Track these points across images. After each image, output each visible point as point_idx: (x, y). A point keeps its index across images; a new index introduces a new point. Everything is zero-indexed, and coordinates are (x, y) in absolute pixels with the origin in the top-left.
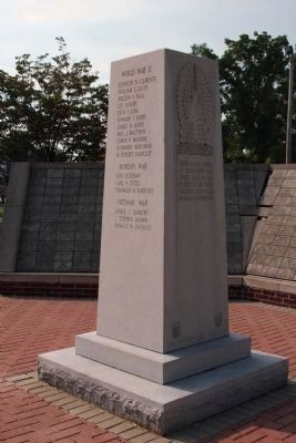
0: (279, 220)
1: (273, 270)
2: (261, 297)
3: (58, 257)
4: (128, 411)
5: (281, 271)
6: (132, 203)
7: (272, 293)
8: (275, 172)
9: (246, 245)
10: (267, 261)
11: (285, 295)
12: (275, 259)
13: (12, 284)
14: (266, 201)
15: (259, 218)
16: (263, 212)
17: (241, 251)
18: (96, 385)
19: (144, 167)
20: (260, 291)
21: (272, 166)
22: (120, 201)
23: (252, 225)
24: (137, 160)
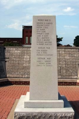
0: (13, 62)
1: (15, 76)
2: (14, 83)
5: (18, 76)
6: (44, 59)
7: (18, 82)
8: (6, 49)
9: (5, 69)
10: (13, 73)
11: (22, 82)
12: (15, 72)
14: (6, 57)
15: (6, 62)
16: (7, 60)
17: (4, 71)
19: (49, 48)
20: (14, 82)
21: (5, 47)
22: (39, 58)
23: (4, 64)
24: (46, 46)
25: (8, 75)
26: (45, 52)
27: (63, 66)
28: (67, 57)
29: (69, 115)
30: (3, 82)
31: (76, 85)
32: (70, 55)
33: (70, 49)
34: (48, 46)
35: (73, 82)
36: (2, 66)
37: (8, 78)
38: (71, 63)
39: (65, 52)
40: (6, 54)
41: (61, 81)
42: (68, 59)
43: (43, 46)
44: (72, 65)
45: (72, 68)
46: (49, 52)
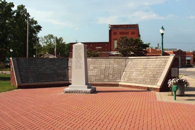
3: (29, 79)
4: (84, 92)
6: (78, 65)
8: (69, 60)
9: (67, 75)
13: (22, 86)
14: (69, 66)
15: (68, 69)
16: (69, 68)
17: (66, 76)
18: (78, 91)
19: (81, 60)
21: (69, 58)
22: (76, 65)
23: (67, 71)
24: (79, 59)
25: (69, 79)
26: (79, 62)
27: (111, 72)
28: (115, 66)
29: (88, 91)
30: (65, 84)
31: (118, 86)
32: (118, 64)
33: (119, 59)
34: (80, 59)
35: (116, 84)
36: (66, 73)
37: (69, 82)
38: (118, 70)
39: (115, 61)
40: (69, 64)
41: (107, 83)
42: (115, 67)
43: (78, 59)
44: (118, 72)
45: (117, 74)
46: (81, 62)
